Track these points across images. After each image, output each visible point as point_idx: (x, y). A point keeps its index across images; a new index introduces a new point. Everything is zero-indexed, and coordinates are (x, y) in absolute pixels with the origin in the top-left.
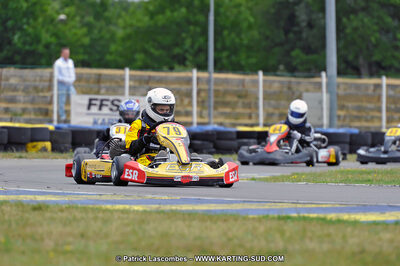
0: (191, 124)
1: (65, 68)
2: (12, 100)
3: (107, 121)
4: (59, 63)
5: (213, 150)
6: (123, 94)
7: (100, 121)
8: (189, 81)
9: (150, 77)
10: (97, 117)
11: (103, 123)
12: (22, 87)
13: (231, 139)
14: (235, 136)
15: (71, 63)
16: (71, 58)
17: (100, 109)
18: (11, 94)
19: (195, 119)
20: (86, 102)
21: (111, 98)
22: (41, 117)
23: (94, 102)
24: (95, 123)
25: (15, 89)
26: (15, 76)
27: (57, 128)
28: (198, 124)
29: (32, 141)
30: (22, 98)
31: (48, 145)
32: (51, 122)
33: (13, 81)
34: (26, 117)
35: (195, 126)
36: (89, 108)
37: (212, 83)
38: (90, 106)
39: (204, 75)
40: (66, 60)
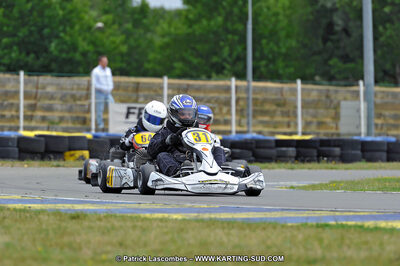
0: (230, 132)
1: (102, 77)
2: (50, 109)
4: (97, 71)
5: (252, 158)
8: (228, 89)
9: (188, 85)
12: (59, 96)
13: (270, 148)
14: (273, 144)
15: (108, 71)
16: (109, 66)
18: (47, 102)
19: (234, 128)
20: (125, 111)
22: (79, 126)
23: (132, 111)
25: (52, 98)
26: (52, 84)
27: (95, 137)
28: (237, 132)
29: (70, 150)
30: (59, 107)
31: (86, 153)
32: (89, 130)
33: (50, 89)
34: (64, 125)
35: (234, 134)
36: (127, 117)
37: (251, 92)
38: (128, 114)
39: (243, 83)
40: (104, 68)
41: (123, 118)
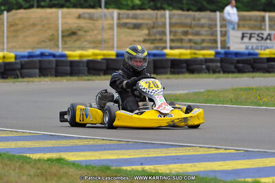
2: (197, 34)
3: (254, 47)
6: (265, 29)
7: (250, 47)
10: (248, 45)
11: (252, 48)
17: (250, 39)
18: (198, 29)
20: (240, 35)
21: (257, 32)
24: (247, 48)
25: (202, 26)
26: (204, 18)
30: (204, 33)
33: (203, 21)
34: (205, 45)
38: (243, 37)
40: (233, 7)
41: (239, 40)
